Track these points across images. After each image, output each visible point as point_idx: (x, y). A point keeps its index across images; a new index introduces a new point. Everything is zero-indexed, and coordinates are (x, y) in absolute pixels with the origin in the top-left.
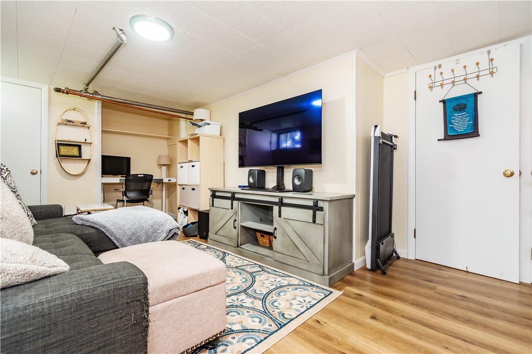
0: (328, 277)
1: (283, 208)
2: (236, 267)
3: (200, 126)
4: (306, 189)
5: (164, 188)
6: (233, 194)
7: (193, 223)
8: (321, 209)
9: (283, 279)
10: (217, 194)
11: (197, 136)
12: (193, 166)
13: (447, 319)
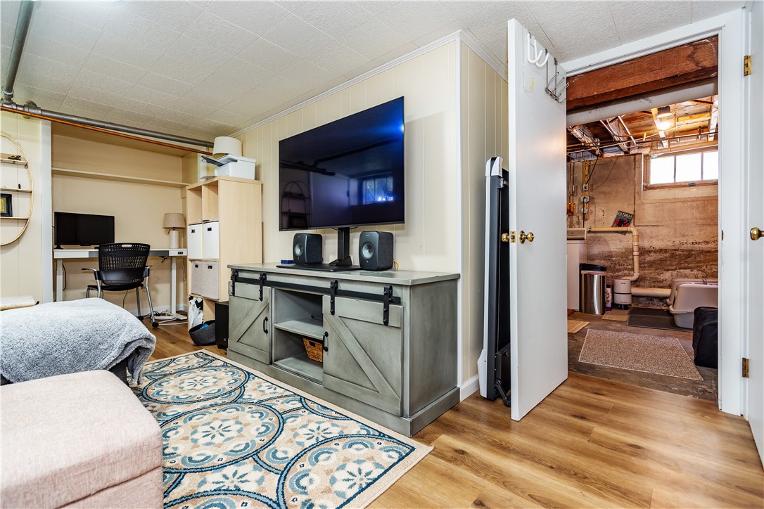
0: (409, 420)
1: (337, 299)
2: (259, 403)
3: (220, 165)
4: (382, 266)
5: (174, 265)
6: (264, 274)
7: (209, 323)
8: (398, 301)
9: (333, 425)
10: (241, 275)
11: (215, 180)
12: (209, 229)
13: (610, 500)
